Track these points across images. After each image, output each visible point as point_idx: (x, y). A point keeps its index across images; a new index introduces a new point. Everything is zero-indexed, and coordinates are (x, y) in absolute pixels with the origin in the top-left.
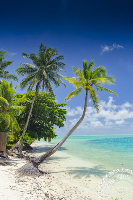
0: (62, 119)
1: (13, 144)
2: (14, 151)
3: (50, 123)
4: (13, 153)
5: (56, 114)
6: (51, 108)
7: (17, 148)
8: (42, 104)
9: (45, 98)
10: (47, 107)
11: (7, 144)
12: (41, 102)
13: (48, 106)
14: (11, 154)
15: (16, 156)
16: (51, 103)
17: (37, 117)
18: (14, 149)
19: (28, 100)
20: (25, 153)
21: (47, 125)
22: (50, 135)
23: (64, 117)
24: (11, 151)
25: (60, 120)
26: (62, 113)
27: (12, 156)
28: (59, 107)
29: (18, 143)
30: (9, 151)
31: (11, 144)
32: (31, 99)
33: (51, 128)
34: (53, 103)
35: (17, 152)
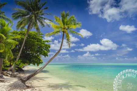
0: (47, 51)
1: (8, 67)
2: (8, 72)
3: (38, 54)
4: (8, 73)
5: (43, 48)
6: (40, 43)
7: (11, 70)
8: (32, 40)
9: (35, 36)
10: (36, 43)
11: (3, 67)
12: (32, 38)
13: (37, 41)
14: (6, 74)
15: (10, 76)
16: (39, 39)
17: (29, 49)
18: (9, 71)
19: (22, 36)
20: (17, 74)
21: (36, 55)
22: (38, 62)
23: (48, 50)
24: (6, 72)
25: (46, 52)
26: (47, 47)
27: (7, 76)
28: (45, 43)
29: (12, 67)
30: (5, 72)
31: (7, 67)
32: (24, 36)
33: (39, 57)
34: (41, 40)
35: (11, 73)
